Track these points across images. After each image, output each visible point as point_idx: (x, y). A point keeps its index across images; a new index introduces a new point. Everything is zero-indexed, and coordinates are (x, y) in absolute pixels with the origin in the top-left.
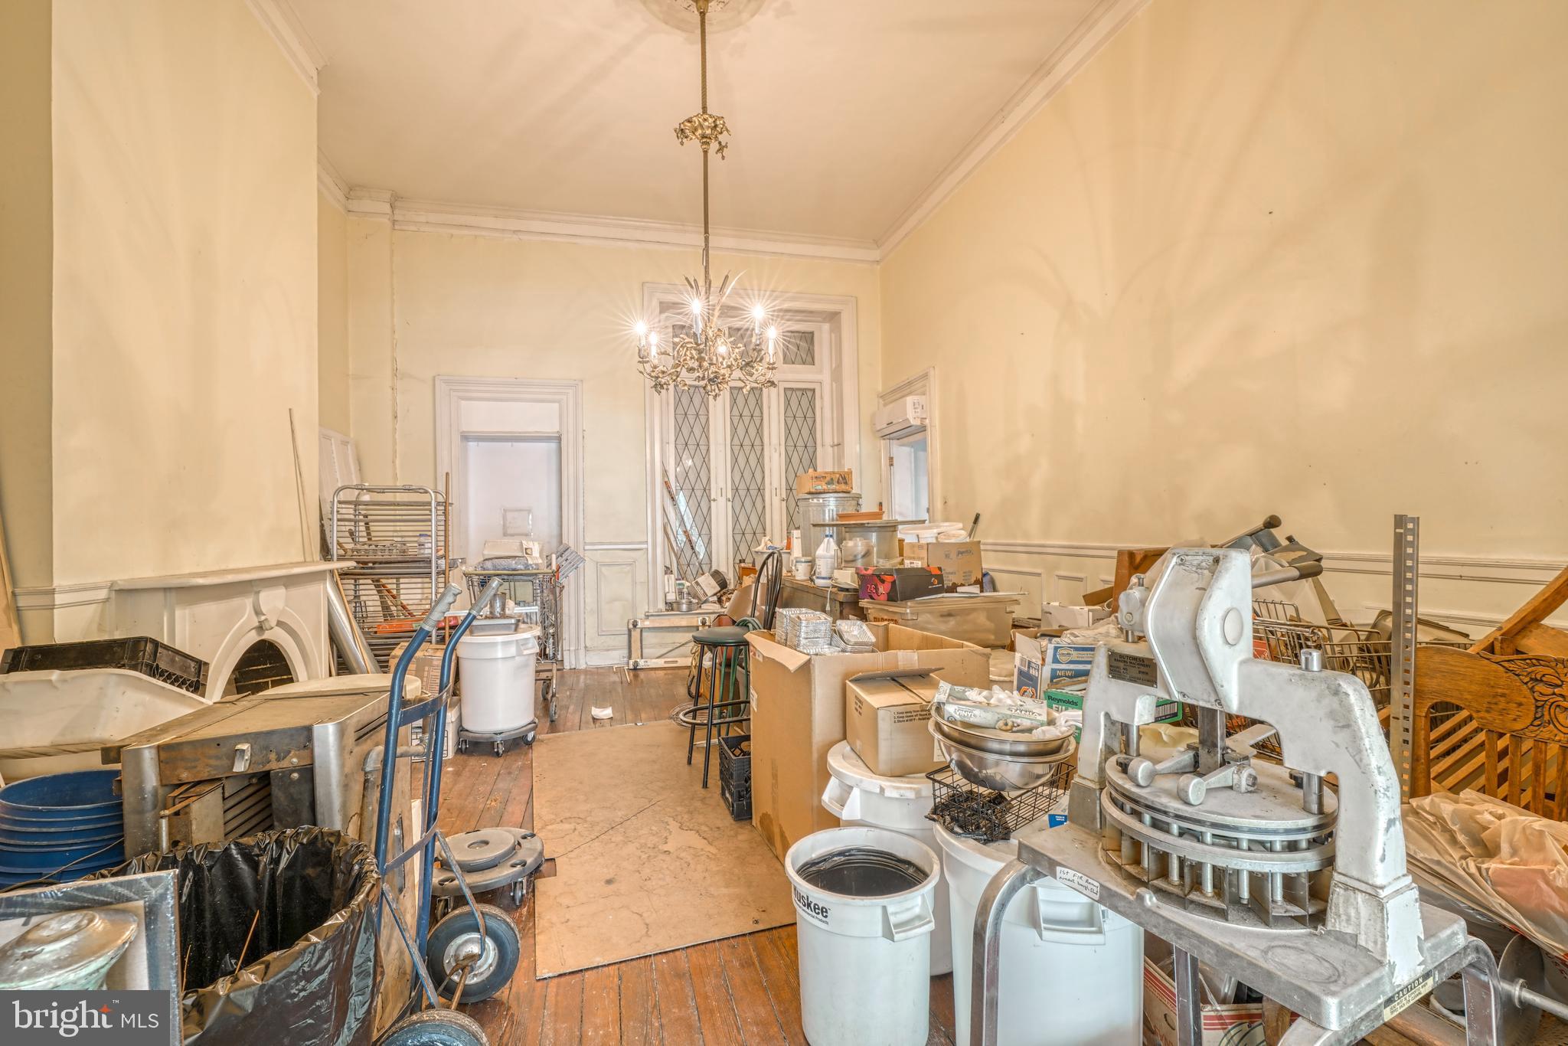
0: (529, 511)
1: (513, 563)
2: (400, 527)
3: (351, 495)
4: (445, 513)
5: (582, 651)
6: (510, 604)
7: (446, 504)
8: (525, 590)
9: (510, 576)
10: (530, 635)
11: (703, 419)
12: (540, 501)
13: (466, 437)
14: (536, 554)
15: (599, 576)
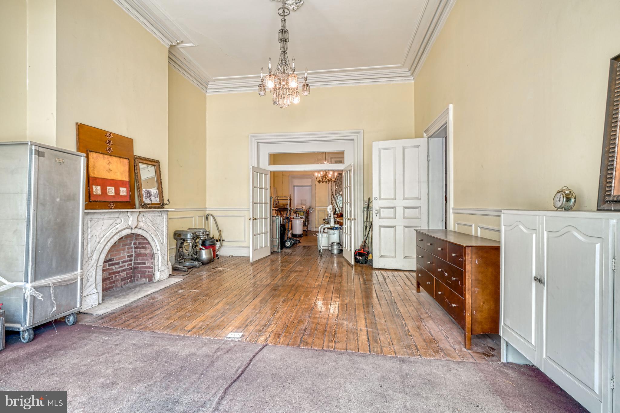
0: (306, 200)
1: (300, 209)
2: (283, 203)
3: (276, 198)
4: (291, 201)
5: (315, 228)
6: (299, 215)
7: (290, 199)
8: (302, 213)
9: (300, 211)
10: (302, 220)
11: (341, 181)
12: (308, 197)
13: (294, 186)
14: (304, 208)
15: (318, 213)
